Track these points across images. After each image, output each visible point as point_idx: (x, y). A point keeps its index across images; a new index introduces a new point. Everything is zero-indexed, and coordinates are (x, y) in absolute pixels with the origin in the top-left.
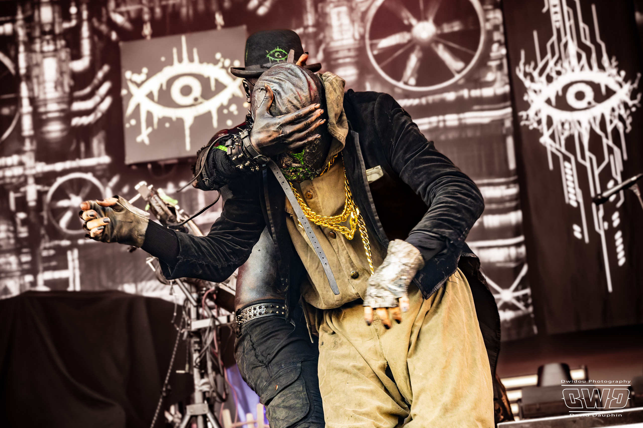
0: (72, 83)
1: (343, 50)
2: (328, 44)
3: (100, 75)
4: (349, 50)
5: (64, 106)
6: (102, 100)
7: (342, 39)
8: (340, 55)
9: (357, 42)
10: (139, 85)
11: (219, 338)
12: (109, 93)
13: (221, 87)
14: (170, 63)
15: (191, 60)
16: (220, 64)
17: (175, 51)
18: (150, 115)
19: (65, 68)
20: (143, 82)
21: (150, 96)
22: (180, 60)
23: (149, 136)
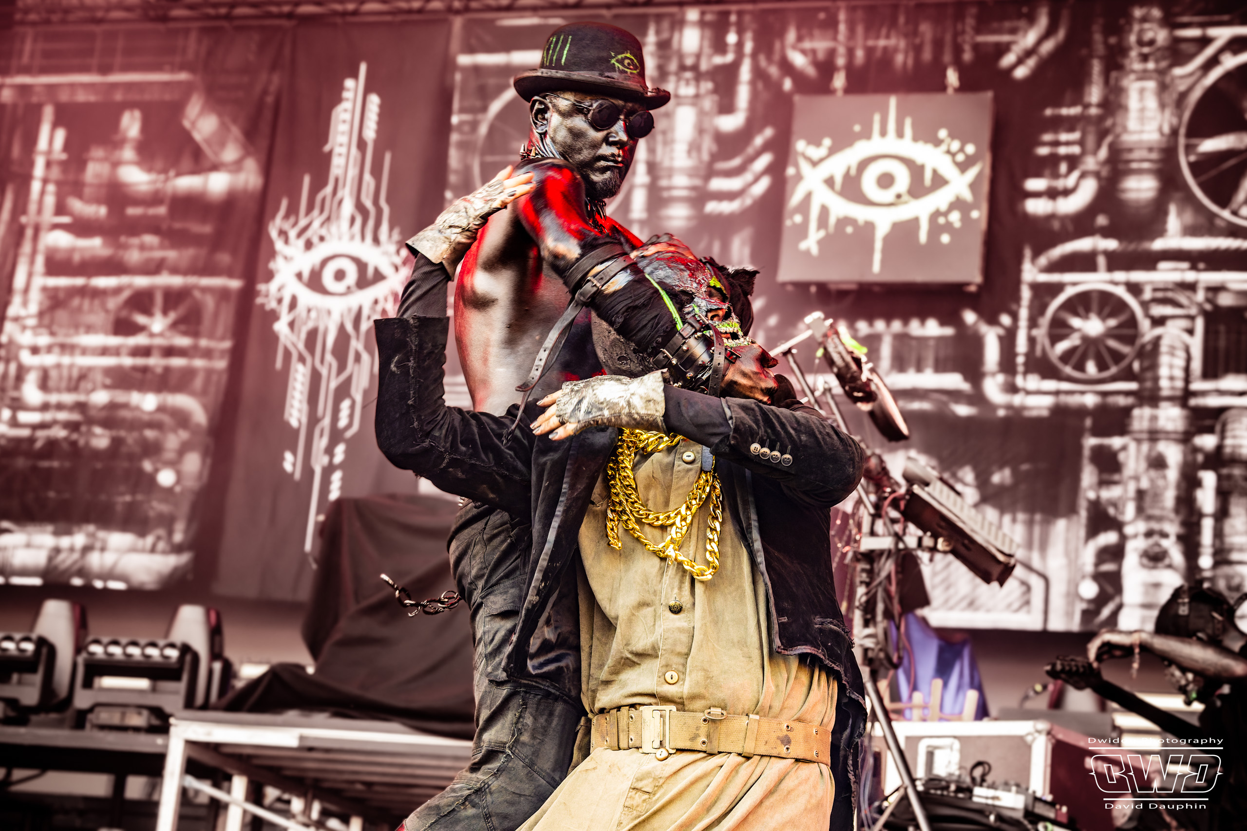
0: (714, 148)
1: (1140, 148)
2: (1118, 136)
3: (759, 141)
4: (1150, 150)
5: (697, 182)
6: (757, 179)
7: (1141, 132)
8: (1136, 155)
9: (1164, 139)
10: (815, 164)
11: (899, 569)
12: (769, 170)
13: (939, 181)
14: (867, 134)
15: (900, 134)
16: (944, 147)
17: (877, 118)
18: (824, 211)
19: (706, 125)
20: (822, 160)
21: (830, 182)
22: (883, 133)
23: (820, 243)
